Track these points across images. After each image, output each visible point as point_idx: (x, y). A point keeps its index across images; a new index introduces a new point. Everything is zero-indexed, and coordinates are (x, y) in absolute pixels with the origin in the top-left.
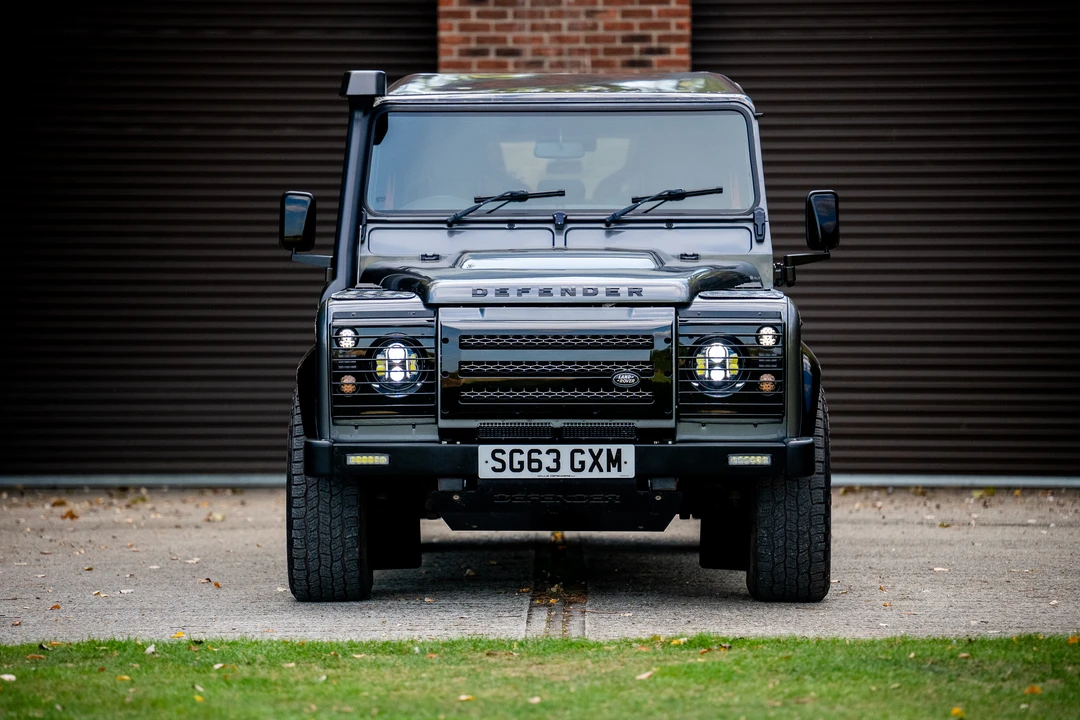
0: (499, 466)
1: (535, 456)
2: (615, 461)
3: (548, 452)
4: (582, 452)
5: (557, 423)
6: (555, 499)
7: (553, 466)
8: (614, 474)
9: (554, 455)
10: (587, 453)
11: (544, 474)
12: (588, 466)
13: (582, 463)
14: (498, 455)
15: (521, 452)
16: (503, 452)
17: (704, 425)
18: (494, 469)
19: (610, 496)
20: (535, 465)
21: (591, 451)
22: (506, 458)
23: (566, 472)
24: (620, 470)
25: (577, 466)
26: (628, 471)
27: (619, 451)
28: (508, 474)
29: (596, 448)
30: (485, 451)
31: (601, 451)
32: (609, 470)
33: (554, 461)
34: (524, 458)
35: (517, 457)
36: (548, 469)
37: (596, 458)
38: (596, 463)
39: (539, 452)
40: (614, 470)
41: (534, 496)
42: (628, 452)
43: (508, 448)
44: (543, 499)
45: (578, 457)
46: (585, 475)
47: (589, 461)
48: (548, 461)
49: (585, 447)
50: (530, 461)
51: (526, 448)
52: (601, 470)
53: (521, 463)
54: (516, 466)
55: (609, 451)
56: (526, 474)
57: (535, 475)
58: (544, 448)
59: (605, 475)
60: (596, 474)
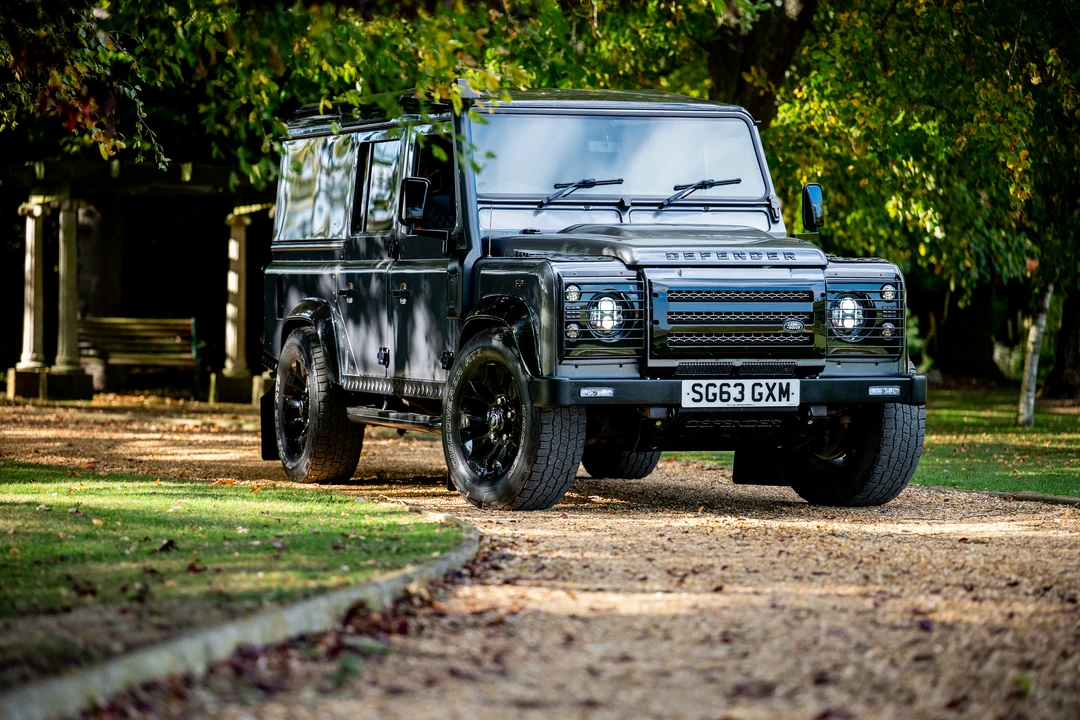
0: (697, 397)
1: (725, 389)
2: (785, 393)
3: (735, 386)
4: (761, 385)
5: (738, 363)
6: (733, 423)
7: (739, 397)
8: (784, 403)
9: (739, 388)
10: (764, 385)
11: (732, 403)
12: (765, 397)
13: (760, 394)
14: (697, 388)
15: (715, 386)
16: (701, 386)
17: (839, 363)
18: (694, 400)
19: (774, 422)
20: (725, 397)
21: (767, 384)
22: (703, 391)
23: (748, 402)
24: (788, 400)
25: (757, 397)
26: (795, 401)
27: (788, 384)
28: (704, 404)
29: (771, 382)
30: (687, 385)
31: (775, 384)
32: (780, 400)
33: (740, 392)
34: (717, 390)
35: (712, 390)
36: (735, 399)
37: (771, 390)
38: (771, 394)
39: (728, 386)
40: (784, 399)
41: (717, 422)
42: (795, 385)
43: (704, 382)
44: (724, 424)
45: (758, 389)
46: (763, 404)
47: (766, 392)
48: (735, 392)
49: (763, 382)
50: (722, 393)
51: (718, 382)
52: (774, 400)
53: (714, 395)
54: (711, 397)
55: (781, 384)
56: (718, 404)
57: (724, 405)
58: (732, 382)
59: (777, 404)
60: (771, 403)
